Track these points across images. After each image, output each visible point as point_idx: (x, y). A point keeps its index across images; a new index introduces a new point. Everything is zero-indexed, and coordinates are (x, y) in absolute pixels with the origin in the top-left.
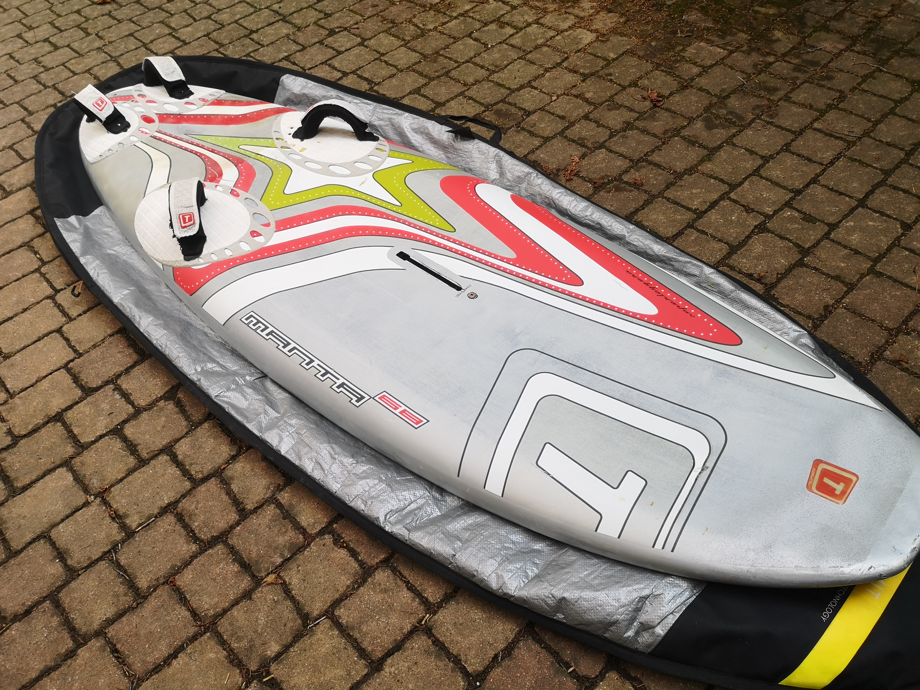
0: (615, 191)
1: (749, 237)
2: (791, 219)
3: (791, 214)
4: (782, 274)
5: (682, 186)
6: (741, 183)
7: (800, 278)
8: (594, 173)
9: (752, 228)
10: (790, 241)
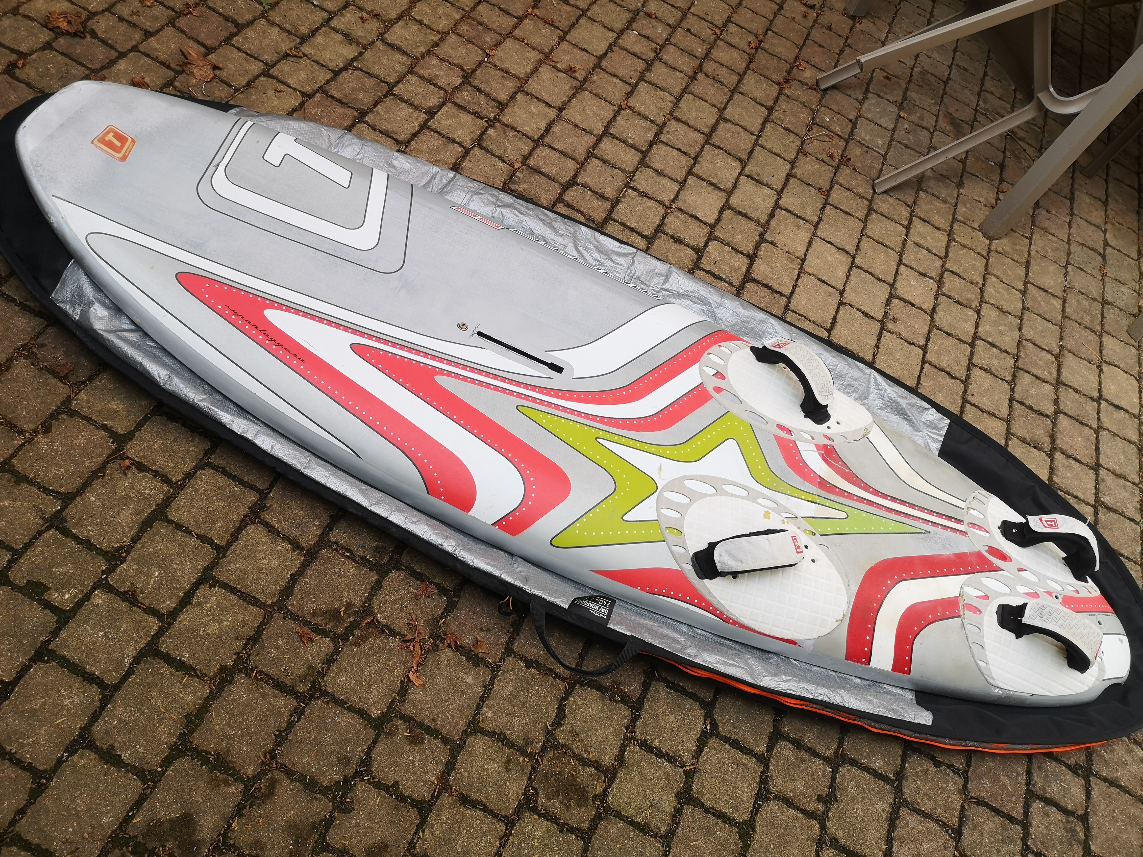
0: (338, 610)
1: (135, 540)
2: (65, 584)
3: (64, 595)
4: (98, 477)
5: (237, 638)
6: (137, 660)
7: (72, 474)
8: (379, 650)
9: (129, 558)
10: (75, 538)
